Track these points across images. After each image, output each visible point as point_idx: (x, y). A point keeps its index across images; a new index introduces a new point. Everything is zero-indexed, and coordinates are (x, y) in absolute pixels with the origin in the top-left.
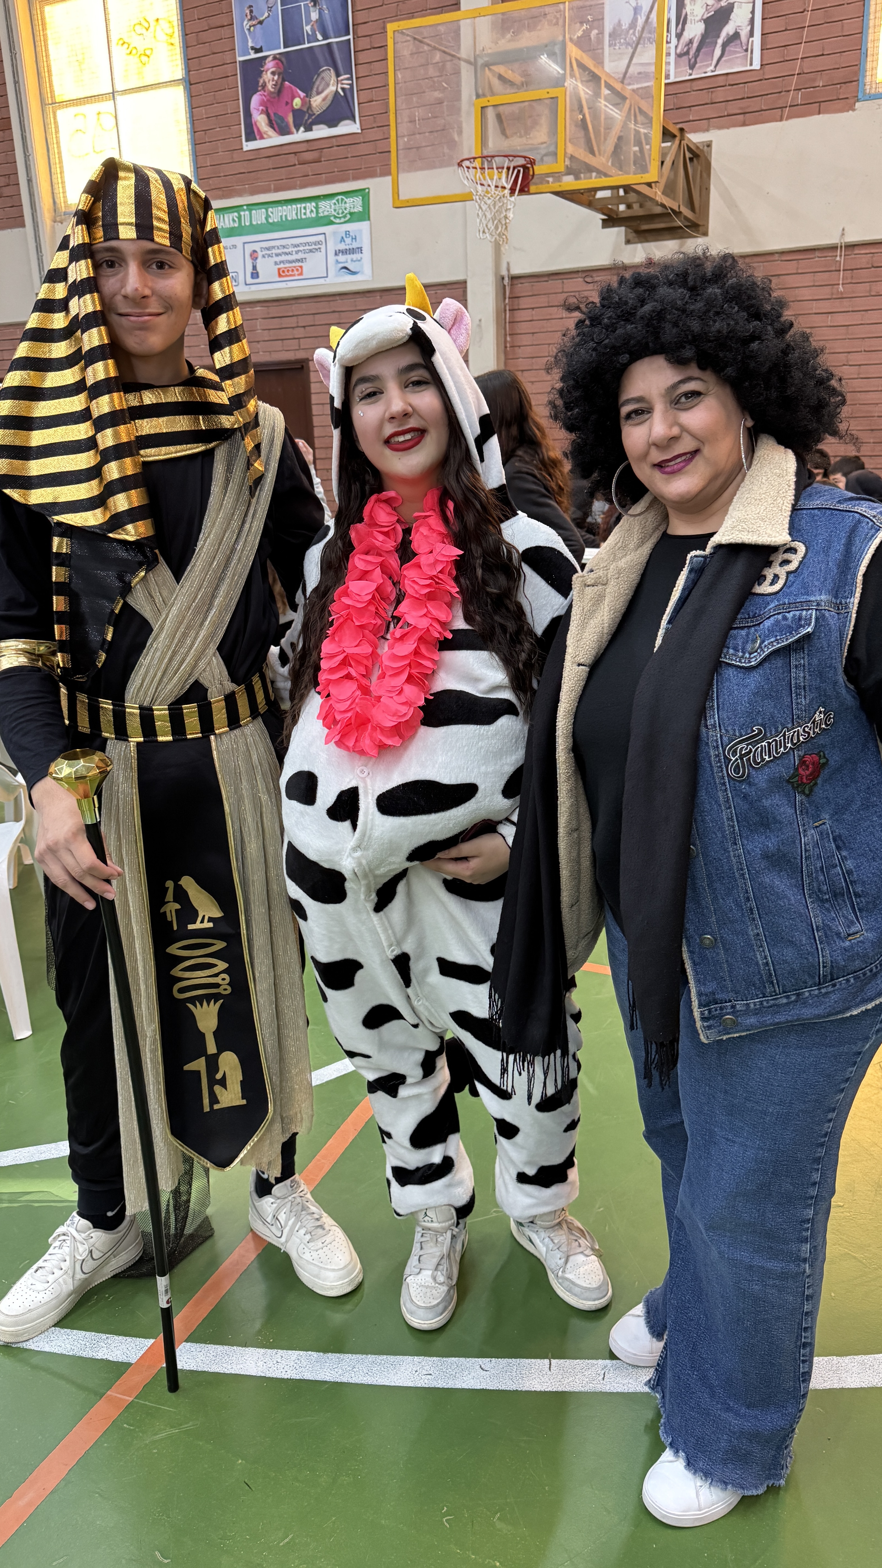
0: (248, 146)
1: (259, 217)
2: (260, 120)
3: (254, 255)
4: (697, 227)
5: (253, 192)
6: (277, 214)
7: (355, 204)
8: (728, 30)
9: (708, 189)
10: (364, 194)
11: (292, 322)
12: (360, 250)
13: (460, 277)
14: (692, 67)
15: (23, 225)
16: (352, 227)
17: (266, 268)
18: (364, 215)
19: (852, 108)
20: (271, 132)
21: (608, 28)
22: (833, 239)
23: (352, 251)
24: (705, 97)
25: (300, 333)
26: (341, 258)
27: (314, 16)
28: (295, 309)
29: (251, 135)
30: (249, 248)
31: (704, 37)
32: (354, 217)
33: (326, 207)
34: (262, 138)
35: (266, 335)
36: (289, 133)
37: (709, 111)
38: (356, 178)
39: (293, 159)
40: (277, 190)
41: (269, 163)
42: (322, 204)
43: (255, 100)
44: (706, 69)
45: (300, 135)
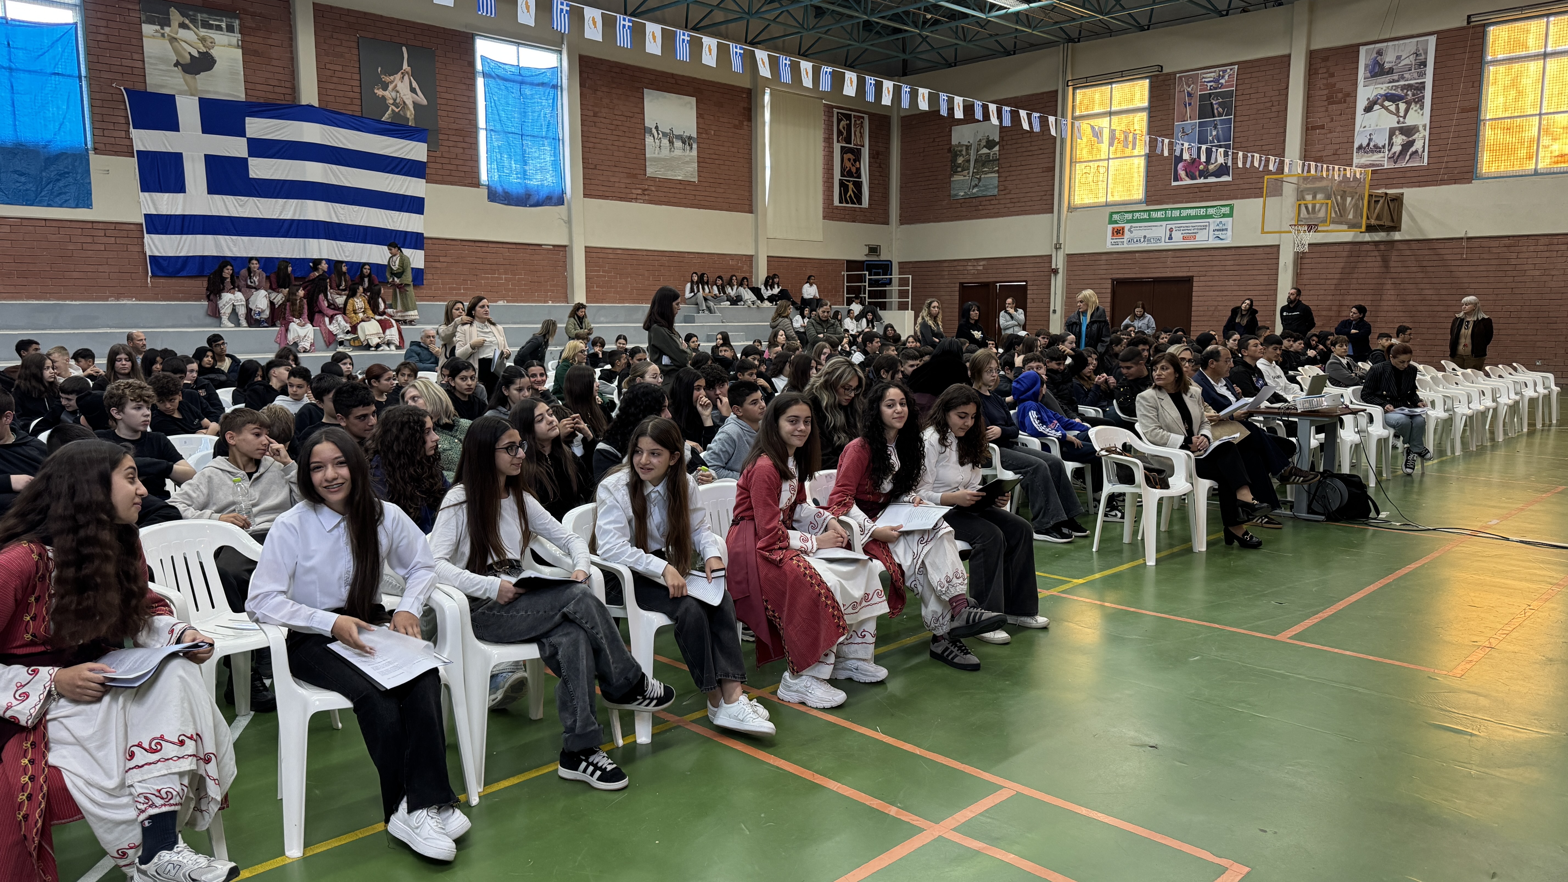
0: (1174, 184)
1: (1176, 213)
2: (1182, 173)
3: (1171, 230)
4: (1396, 228)
5: (1174, 203)
6: (1184, 213)
7: (1226, 210)
8: (1413, 149)
9: (1401, 212)
10: (1232, 207)
11: (1187, 259)
12: (1227, 230)
13: (1277, 243)
14: (1395, 163)
15: (1052, 212)
16: (1224, 220)
17: (1177, 236)
18: (1230, 215)
19: (1471, 182)
20: (1187, 178)
21: (1356, 145)
22: (1462, 235)
23: (1223, 230)
24: (1401, 175)
25: (1190, 264)
26: (1216, 233)
27: (1214, 133)
28: (1189, 254)
29: (1176, 179)
30: (1169, 227)
31: (1401, 153)
32: (1224, 216)
33: (1211, 211)
34: (1182, 180)
35: (1172, 265)
36: (1195, 179)
37: (1402, 180)
38: (1227, 199)
39: (1197, 190)
40: (1187, 202)
41: (1185, 191)
42: (1209, 210)
43: (1180, 166)
44: (1402, 164)
45: (1202, 180)
